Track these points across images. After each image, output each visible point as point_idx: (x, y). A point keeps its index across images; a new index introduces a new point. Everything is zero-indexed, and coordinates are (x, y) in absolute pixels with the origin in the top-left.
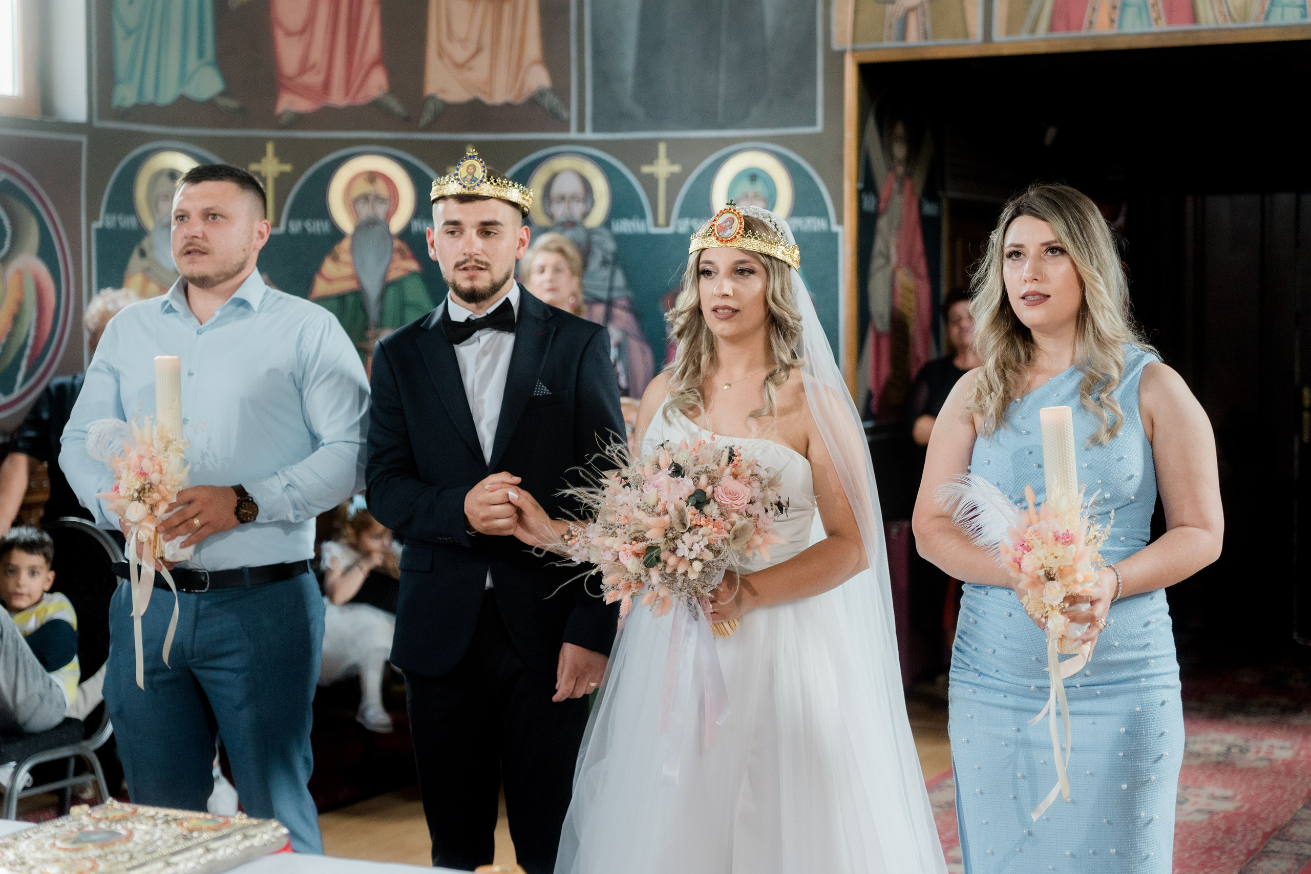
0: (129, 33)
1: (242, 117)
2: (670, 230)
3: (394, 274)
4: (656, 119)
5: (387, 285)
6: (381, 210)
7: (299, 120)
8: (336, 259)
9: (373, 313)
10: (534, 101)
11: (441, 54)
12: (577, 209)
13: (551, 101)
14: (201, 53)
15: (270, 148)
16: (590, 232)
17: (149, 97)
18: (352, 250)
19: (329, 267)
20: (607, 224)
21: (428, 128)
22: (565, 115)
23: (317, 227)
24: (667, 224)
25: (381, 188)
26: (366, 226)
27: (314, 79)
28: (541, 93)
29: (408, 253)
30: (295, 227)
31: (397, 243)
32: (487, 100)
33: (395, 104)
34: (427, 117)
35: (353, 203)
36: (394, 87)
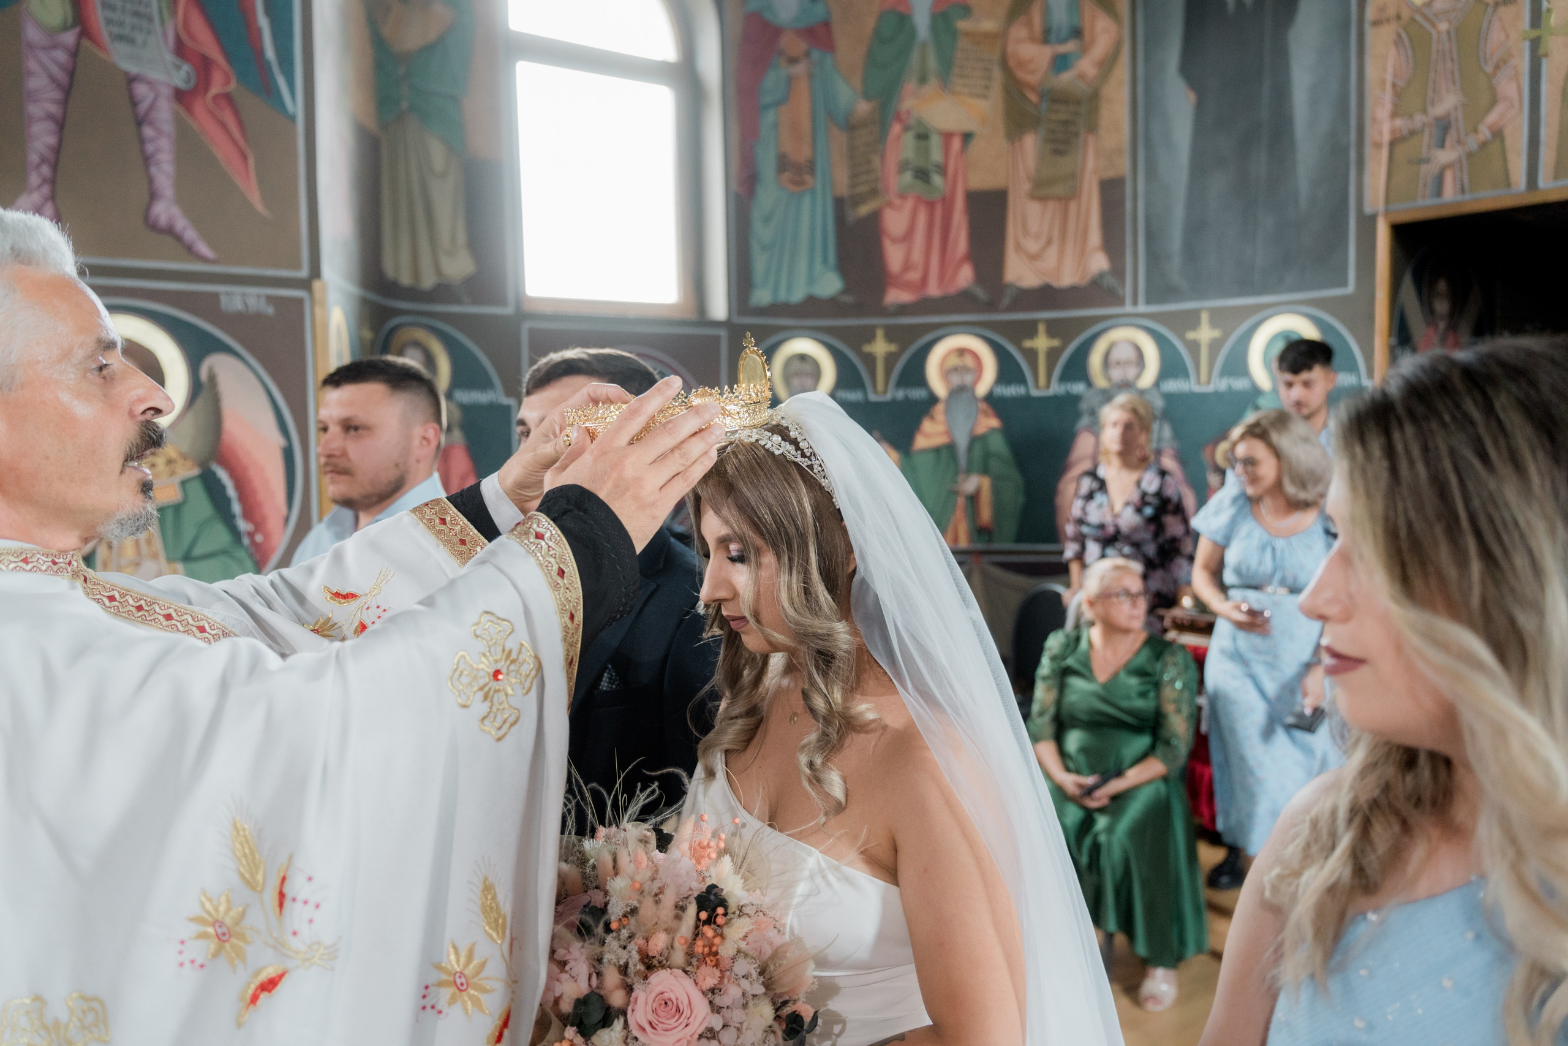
0: (765, 248)
1: (859, 309)
2: (1210, 388)
3: (981, 430)
4: (1199, 291)
5: (974, 440)
6: (968, 379)
7: (903, 310)
8: (932, 418)
9: (963, 460)
10: (1096, 283)
11: (1019, 247)
12: (1131, 372)
13: (1110, 281)
14: (825, 260)
15: (880, 333)
16: (1142, 393)
17: (782, 297)
18: (947, 411)
19: (927, 425)
20: (1157, 384)
21: (1009, 309)
22: (1121, 291)
23: (918, 394)
24: (1209, 382)
25: (969, 361)
26: (958, 392)
27: (914, 276)
28: (1101, 275)
29: (990, 411)
30: (900, 394)
31: (983, 406)
32: (1055, 284)
33: (980, 293)
34: (1006, 301)
35: (947, 373)
36: (980, 277)
